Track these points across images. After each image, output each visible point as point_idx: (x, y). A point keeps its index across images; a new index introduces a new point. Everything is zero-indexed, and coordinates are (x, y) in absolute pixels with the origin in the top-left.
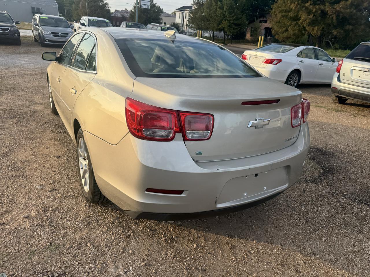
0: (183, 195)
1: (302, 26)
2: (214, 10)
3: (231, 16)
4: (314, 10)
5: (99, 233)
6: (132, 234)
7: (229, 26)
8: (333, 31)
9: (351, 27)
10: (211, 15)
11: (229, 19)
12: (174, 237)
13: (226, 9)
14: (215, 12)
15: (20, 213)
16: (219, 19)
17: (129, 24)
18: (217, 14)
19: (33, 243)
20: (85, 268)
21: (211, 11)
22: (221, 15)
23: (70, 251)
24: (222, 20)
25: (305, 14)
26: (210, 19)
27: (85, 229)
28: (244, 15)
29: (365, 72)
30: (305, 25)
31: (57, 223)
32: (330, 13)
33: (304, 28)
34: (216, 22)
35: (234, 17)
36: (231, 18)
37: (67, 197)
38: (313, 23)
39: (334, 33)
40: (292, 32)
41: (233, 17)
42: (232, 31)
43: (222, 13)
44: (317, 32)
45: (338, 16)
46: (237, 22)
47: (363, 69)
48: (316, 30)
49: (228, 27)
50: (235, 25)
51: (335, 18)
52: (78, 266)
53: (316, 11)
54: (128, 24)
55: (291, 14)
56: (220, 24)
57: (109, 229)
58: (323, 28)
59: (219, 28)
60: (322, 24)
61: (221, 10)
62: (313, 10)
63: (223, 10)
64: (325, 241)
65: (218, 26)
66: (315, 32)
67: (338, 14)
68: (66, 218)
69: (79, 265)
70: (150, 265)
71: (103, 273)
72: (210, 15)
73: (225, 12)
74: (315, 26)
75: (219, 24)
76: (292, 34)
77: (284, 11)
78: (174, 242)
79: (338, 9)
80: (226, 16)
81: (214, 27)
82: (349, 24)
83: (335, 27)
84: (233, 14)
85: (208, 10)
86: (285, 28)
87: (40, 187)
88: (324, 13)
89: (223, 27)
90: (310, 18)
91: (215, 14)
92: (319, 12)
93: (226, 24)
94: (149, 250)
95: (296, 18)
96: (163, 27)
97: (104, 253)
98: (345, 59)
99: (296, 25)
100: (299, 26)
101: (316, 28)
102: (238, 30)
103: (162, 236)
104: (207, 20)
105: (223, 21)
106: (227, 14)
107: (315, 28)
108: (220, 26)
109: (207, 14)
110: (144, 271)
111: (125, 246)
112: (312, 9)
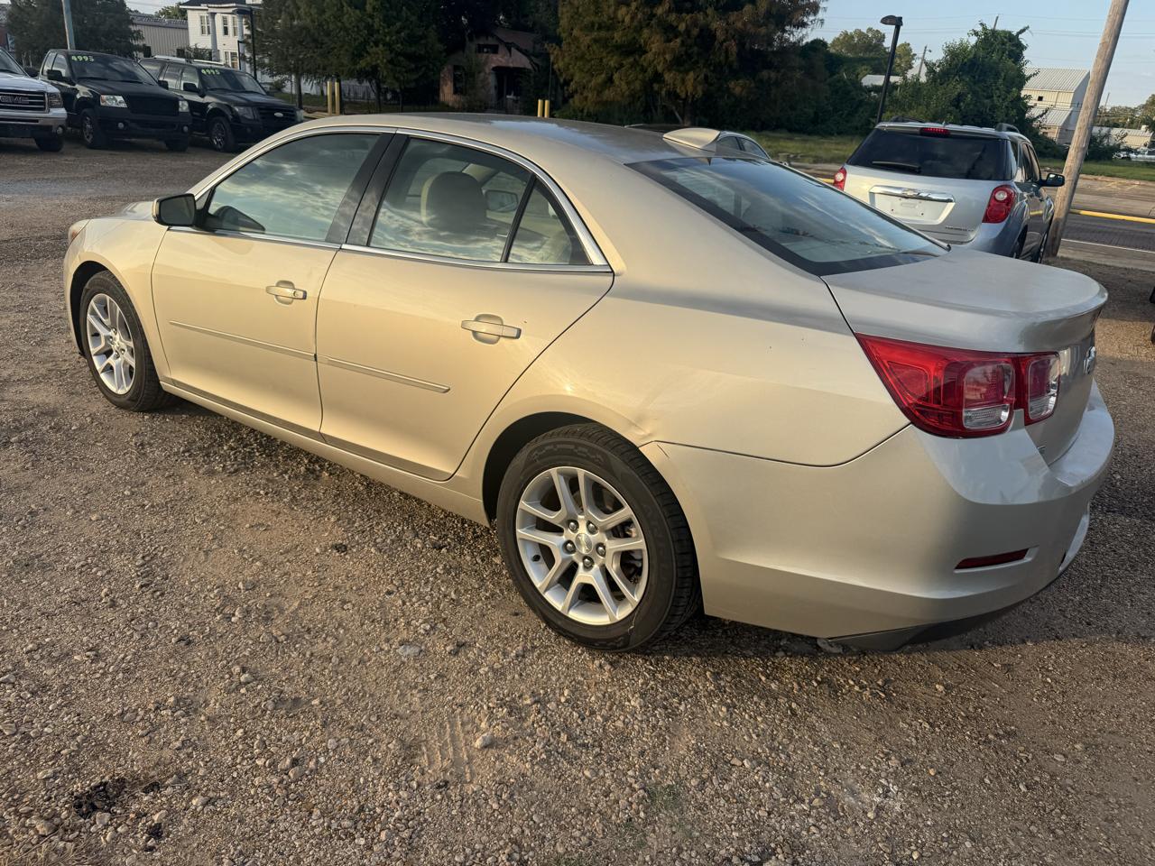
0: (1027, 559)
1: (650, 71)
2: (335, 9)
3: (394, 29)
4: (682, 27)
5: (719, 725)
6: (794, 705)
7: (391, 62)
8: (732, 85)
9: (773, 75)
10: (325, 27)
11: (388, 39)
12: (880, 683)
13: (374, 8)
14: (338, 18)
15: (452, 741)
16: (355, 40)
17: (81, 58)
18: (347, 25)
19: (596, 805)
20: (792, 818)
21: (324, 12)
22: (361, 28)
23: (713, 793)
24: (366, 42)
25: (658, 37)
26: (326, 40)
27: (677, 728)
28: (430, 29)
29: (904, 200)
30: (660, 68)
31: (589, 733)
32: (720, 35)
33: (658, 77)
34: (347, 50)
35: (403, 34)
36: (394, 38)
37: (523, 656)
38: (679, 63)
39: (734, 89)
40: (624, 87)
41: (398, 32)
42: (402, 78)
43: (361, 20)
44: (695, 88)
45: (741, 45)
46: (413, 49)
47: (899, 192)
48: (692, 81)
49: (390, 66)
50: (410, 57)
51: (734, 49)
52: (773, 820)
53: (688, 31)
54: (74, 58)
55: (618, 36)
56: (360, 56)
57: (731, 709)
58: (706, 77)
59: (358, 67)
60: (701, 65)
61: (358, 12)
62: (677, 27)
63: (365, 10)
64: (1132, 605)
65: (355, 63)
66: (690, 89)
67: (741, 37)
68: (593, 713)
69: (772, 816)
70: (910, 761)
71: (842, 814)
72: (320, 25)
73: (371, 16)
74: (687, 72)
75: (358, 55)
76: (627, 93)
77: (596, 26)
78: (894, 695)
79: (739, 25)
80: (378, 31)
81: (342, 65)
82: (769, 66)
83: (735, 74)
84: (398, 24)
85: (314, 11)
86: (603, 76)
87: (411, 651)
88: (707, 37)
89: (374, 63)
90: (673, 50)
91: (339, 24)
92: (695, 32)
93: (381, 57)
94: (870, 730)
95: (633, 49)
96: (205, 69)
97: (791, 769)
98: (849, 168)
99: (633, 66)
100: (644, 70)
101: (691, 75)
102: (420, 73)
103: (857, 688)
104: (315, 41)
105: (367, 47)
106: (377, 23)
107: (687, 78)
108: (362, 64)
109: (313, 21)
110: (914, 778)
111: (810, 737)
112: (675, 24)
